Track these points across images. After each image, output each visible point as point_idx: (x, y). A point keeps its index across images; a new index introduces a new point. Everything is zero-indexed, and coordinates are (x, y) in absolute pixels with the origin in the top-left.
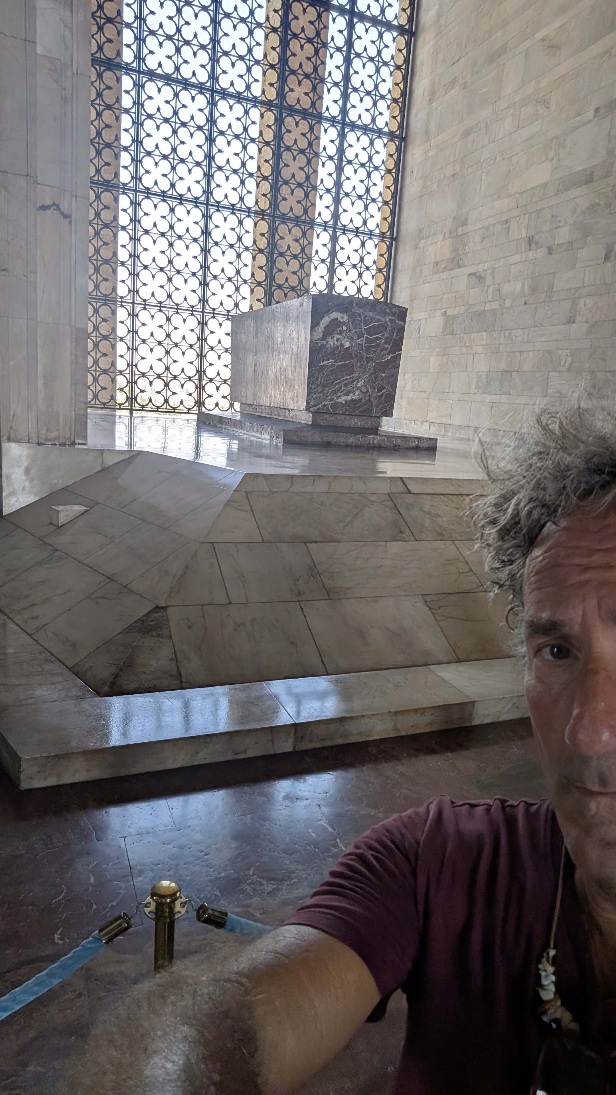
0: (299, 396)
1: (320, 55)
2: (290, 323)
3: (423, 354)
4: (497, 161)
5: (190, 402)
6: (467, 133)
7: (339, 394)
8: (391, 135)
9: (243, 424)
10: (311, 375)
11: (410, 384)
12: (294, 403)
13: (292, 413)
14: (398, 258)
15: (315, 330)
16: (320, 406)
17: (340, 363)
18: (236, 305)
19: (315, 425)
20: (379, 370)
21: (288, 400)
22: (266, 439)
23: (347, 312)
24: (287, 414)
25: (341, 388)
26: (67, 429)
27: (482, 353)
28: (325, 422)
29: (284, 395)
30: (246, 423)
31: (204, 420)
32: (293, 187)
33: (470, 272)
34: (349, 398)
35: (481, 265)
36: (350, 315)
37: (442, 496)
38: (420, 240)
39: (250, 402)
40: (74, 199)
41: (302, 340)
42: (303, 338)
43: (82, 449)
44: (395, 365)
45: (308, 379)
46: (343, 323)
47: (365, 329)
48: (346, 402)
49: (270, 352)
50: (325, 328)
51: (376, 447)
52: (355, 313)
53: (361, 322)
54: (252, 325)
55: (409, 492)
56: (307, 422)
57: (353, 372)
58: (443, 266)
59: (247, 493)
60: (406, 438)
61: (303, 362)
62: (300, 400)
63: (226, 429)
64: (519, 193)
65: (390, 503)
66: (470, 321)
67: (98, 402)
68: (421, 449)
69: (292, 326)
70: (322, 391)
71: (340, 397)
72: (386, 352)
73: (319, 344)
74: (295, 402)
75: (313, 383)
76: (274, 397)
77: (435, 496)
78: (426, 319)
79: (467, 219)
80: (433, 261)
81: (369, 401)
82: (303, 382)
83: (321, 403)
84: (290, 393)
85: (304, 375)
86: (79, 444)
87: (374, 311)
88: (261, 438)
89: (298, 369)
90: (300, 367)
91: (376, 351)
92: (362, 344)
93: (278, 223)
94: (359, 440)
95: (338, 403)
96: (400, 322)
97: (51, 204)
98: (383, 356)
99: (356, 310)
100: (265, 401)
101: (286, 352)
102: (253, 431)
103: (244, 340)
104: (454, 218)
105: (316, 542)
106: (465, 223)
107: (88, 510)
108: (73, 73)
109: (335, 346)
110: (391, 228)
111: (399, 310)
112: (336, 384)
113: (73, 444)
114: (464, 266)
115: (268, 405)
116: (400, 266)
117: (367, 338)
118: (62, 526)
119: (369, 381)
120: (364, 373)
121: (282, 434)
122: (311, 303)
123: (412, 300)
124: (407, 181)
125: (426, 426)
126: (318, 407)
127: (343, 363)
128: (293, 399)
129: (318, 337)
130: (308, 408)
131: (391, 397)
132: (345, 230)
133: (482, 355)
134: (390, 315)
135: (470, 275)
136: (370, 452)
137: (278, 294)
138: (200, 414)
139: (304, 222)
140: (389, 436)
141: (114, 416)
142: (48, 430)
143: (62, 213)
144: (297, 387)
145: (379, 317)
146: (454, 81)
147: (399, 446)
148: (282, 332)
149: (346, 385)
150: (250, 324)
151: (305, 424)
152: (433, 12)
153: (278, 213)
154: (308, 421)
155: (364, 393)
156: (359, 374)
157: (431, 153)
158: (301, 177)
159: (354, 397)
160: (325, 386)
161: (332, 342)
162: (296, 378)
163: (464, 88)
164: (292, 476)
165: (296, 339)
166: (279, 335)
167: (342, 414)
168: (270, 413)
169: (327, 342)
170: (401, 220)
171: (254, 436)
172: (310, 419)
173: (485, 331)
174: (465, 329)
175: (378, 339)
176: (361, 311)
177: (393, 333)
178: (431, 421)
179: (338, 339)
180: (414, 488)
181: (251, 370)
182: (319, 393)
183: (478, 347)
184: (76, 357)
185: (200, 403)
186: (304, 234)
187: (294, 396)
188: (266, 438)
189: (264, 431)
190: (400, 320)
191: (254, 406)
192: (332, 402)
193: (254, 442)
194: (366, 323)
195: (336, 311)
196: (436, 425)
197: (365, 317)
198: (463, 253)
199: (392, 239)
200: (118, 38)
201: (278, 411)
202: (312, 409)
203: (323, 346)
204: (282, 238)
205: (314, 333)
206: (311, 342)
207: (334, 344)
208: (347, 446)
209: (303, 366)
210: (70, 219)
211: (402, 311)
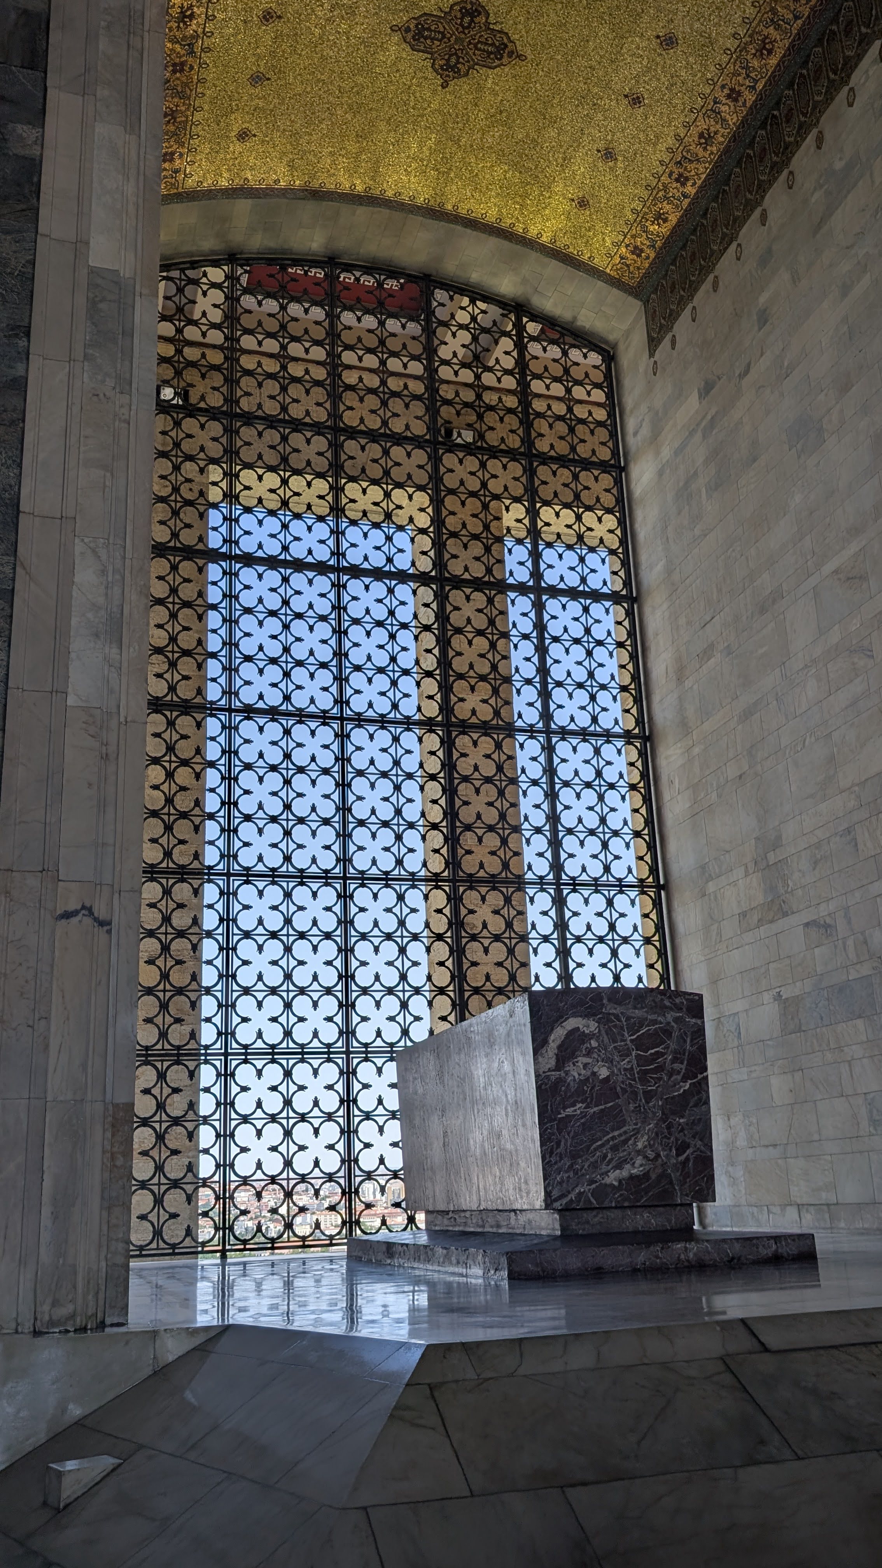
0: (531, 1182)
1: (498, 648)
2: (497, 1047)
3: (754, 1075)
4: (807, 743)
5: (331, 1223)
6: (747, 714)
7: (604, 1168)
8: (628, 736)
9: (430, 1252)
10: (545, 1139)
11: (742, 1134)
12: (522, 1198)
13: (522, 1219)
14: (674, 915)
15: (542, 1054)
16: (572, 1196)
17: (595, 1109)
18: (405, 1032)
19: (567, 1236)
20: (674, 1113)
21: (511, 1191)
22: (477, 1277)
23: (594, 1015)
24: (513, 1222)
25: (605, 1156)
26: (90, 1297)
27: (864, 1057)
28: (587, 1226)
29: (502, 1184)
30: (436, 1249)
31: (360, 1254)
32: (480, 832)
33: (806, 921)
34: (625, 1173)
35: (823, 907)
36: (599, 1018)
37: (835, 1352)
38: (707, 882)
39: (442, 1207)
40: (116, 895)
41: (522, 1076)
42: (523, 1072)
43: (117, 1334)
44: (700, 1099)
45: (541, 1146)
46: (591, 1036)
47: (632, 1041)
48: (620, 1181)
49: (469, 1105)
50: (559, 1047)
51: (693, 1266)
52: (609, 1014)
53: (622, 1028)
54: (432, 1063)
55: (766, 1349)
56: (552, 1233)
57: (624, 1123)
58: (755, 918)
59: (431, 1387)
60: (749, 1240)
61: (528, 1115)
62: (533, 1189)
63: (399, 1266)
64: (858, 785)
65: (727, 1378)
66: (826, 1002)
67: (162, 1245)
68: (787, 1260)
69: (500, 1055)
70: (571, 1167)
71: (606, 1173)
72: (679, 1077)
73: (553, 1078)
74: (525, 1194)
75: (551, 1153)
76: (485, 1189)
77: (822, 1352)
78: (746, 1011)
79: (779, 838)
80: (737, 911)
81: (663, 1175)
82: (532, 1153)
83: (573, 1189)
84: (512, 1179)
85: (533, 1141)
86: (112, 1325)
87: (642, 1008)
88: (466, 1276)
89: (521, 1130)
90: (524, 1125)
91: (660, 1079)
92: (632, 1068)
93: (461, 889)
94: (657, 1257)
95: (606, 1185)
96: (694, 1020)
97: (79, 907)
98: (675, 1085)
99: (611, 1009)
100: (469, 1201)
101: (496, 1102)
102: (451, 1263)
103: (420, 1091)
104: (757, 839)
105: (584, 1484)
106: (777, 844)
107: (120, 1465)
108: (120, 723)
109: (582, 1078)
110: (653, 870)
111: (687, 1000)
112: (596, 1150)
113: (102, 1326)
114: (793, 913)
115: (474, 1207)
116: (681, 928)
117: (637, 1056)
118: (66, 1507)
119: (657, 1134)
120: (645, 1121)
121: (504, 1261)
122: (527, 1008)
123: (714, 981)
124: (666, 795)
125: (792, 1213)
126: (569, 1198)
127: (603, 1107)
128: (520, 1190)
129: (549, 1066)
130: (549, 1202)
131: (705, 1162)
132: (575, 885)
133: (865, 1060)
134: (671, 1009)
135: (807, 925)
136: (684, 1278)
137: (475, 1002)
138: (353, 1244)
139: (506, 882)
140: (716, 1241)
141: (194, 1267)
142: (55, 1303)
143: (96, 919)
144: (523, 1164)
145: (654, 1017)
146: (711, 646)
147: (739, 1259)
148: (484, 1066)
149: (615, 1148)
150: (428, 1062)
151: (548, 1236)
152: (660, 567)
153: (461, 874)
154: (553, 1229)
155: (652, 1160)
156: (636, 1124)
157: (696, 750)
158: (491, 816)
159: (634, 1171)
160: (574, 1156)
161: (575, 1072)
162: (520, 1148)
163: (729, 654)
164: (521, 1340)
165: (510, 1076)
166: (480, 1072)
167: (616, 1208)
168: (480, 1223)
169: (567, 1073)
170: (669, 856)
171: (453, 1274)
172: (557, 1226)
173: (860, 1017)
174: (822, 1018)
175: (659, 1054)
176: (618, 1010)
177: (685, 1041)
178: (799, 1202)
179: (585, 1066)
180: (771, 1339)
181: (437, 1145)
182: (566, 1172)
183: (854, 1047)
184: (113, 1158)
185: (351, 1222)
186: (508, 900)
187: (520, 1184)
188: (476, 1275)
189: (470, 1262)
190: (694, 1017)
191: (451, 1215)
192: (594, 1186)
193: (455, 1285)
194: (632, 1030)
195: (575, 1015)
196: (812, 1209)
197: (628, 1019)
198: (786, 892)
199: (659, 887)
200: (198, 673)
201: (494, 1216)
202: (557, 1205)
203: (560, 1081)
204: (471, 912)
205: (540, 1059)
206: (537, 1076)
207: (580, 1075)
208: (635, 1271)
209: (529, 1123)
210: (108, 927)
211: (692, 1001)
